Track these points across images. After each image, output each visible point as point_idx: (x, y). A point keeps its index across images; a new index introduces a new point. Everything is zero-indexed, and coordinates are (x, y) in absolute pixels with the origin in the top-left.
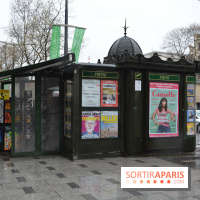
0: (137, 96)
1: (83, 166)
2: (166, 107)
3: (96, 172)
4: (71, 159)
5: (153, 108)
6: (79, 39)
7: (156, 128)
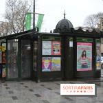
0: (70, 49)
1: (43, 85)
2: (85, 55)
3: (49, 89)
4: (37, 82)
5: (79, 56)
6: (41, 20)
7: (80, 66)
